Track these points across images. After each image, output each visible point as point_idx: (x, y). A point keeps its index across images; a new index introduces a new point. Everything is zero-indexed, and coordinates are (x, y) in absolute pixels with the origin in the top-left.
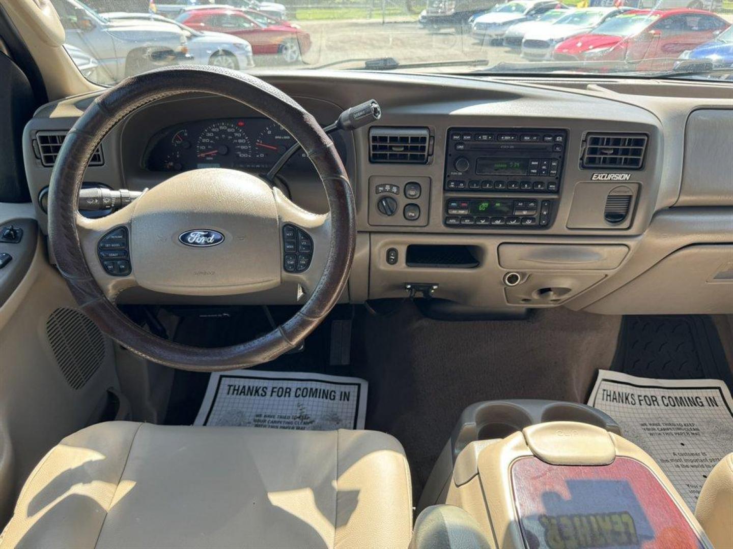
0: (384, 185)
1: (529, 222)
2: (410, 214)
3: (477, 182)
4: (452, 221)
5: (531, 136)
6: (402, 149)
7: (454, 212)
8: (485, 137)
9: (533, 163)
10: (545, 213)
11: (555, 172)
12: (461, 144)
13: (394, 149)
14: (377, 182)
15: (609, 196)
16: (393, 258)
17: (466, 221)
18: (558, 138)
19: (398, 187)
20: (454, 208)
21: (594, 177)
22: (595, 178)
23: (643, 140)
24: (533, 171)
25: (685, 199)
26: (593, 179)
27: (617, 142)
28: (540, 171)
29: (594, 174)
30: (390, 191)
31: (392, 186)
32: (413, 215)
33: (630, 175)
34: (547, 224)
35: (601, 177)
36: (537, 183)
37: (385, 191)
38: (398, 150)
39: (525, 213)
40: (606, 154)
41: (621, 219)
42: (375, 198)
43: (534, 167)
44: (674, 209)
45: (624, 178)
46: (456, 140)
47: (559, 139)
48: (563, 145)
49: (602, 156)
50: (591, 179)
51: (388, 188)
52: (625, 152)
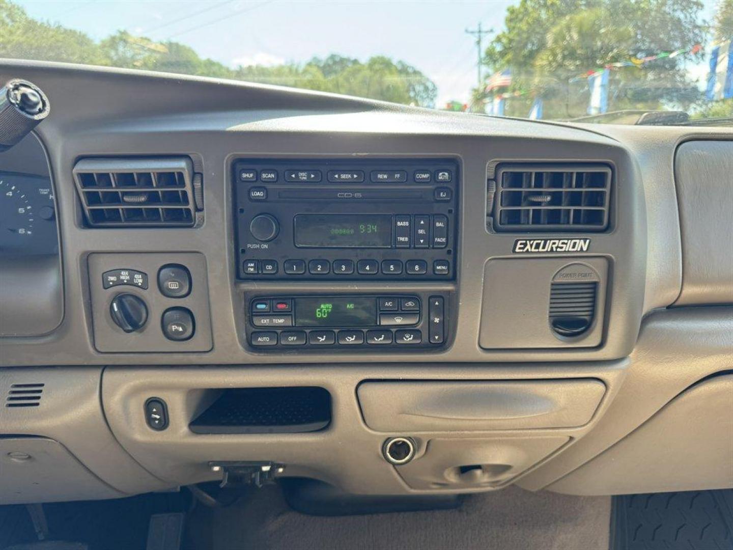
0: (117, 272)
1: (409, 339)
2: (174, 328)
3: (300, 262)
4: (263, 340)
5: (391, 173)
6: (143, 199)
7: (265, 321)
8: (303, 176)
9: (399, 224)
10: (437, 320)
11: (444, 240)
12: (259, 189)
13: (126, 199)
14: (102, 265)
15: (552, 284)
16: (158, 417)
17: (291, 339)
18: (441, 174)
19: (144, 275)
20: (263, 314)
21: (519, 246)
22: (520, 248)
23: (604, 175)
24: (402, 239)
25: (693, 292)
26: (517, 250)
27: (557, 180)
28: (413, 238)
29: (517, 241)
30: (131, 283)
31: (132, 272)
32: (181, 329)
33: (588, 241)
34: (444, 342)
35: (531, 246)
36: (413, 262)
37: (120, 283)
38: (136, 200)
39: (399, 321)
40: (539, 204)
41: (583, 328)
42: (103, 297)
43: (403, 231)
44: (675, 309)
45: (577, 248)
46: (247, 181)
47: (443, 176)
48: (453, 189)
49: (531, 208)
50: (514, 251)
51: (125, 276)
52: (575, 199)
